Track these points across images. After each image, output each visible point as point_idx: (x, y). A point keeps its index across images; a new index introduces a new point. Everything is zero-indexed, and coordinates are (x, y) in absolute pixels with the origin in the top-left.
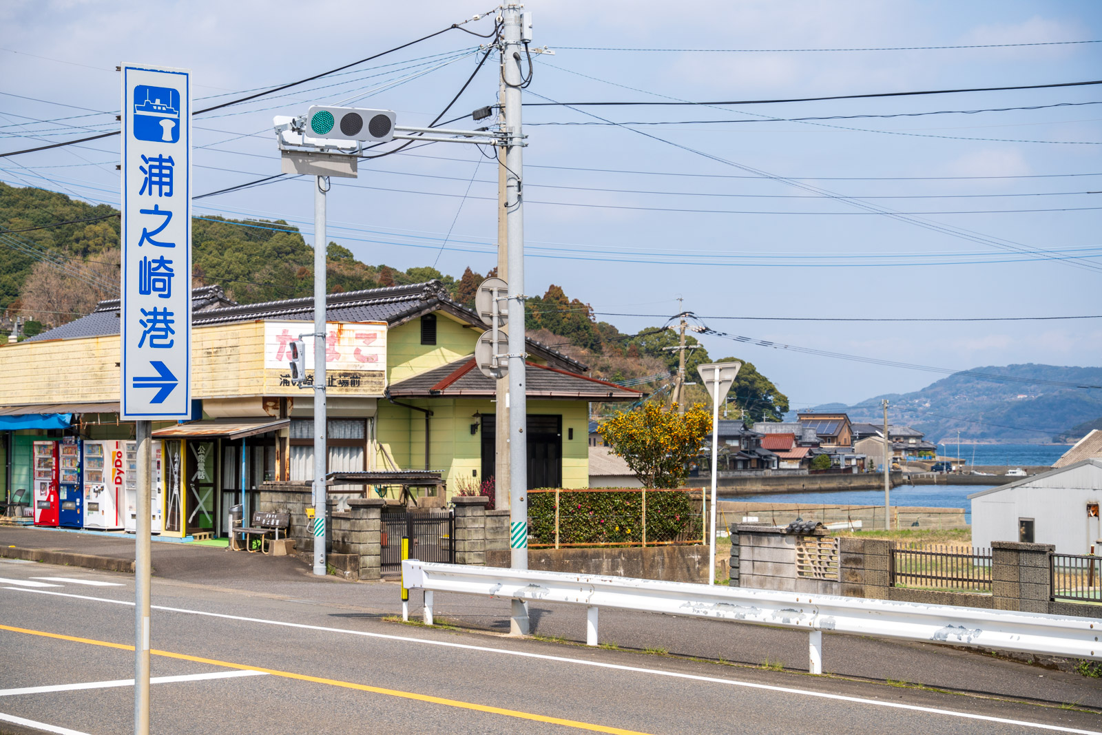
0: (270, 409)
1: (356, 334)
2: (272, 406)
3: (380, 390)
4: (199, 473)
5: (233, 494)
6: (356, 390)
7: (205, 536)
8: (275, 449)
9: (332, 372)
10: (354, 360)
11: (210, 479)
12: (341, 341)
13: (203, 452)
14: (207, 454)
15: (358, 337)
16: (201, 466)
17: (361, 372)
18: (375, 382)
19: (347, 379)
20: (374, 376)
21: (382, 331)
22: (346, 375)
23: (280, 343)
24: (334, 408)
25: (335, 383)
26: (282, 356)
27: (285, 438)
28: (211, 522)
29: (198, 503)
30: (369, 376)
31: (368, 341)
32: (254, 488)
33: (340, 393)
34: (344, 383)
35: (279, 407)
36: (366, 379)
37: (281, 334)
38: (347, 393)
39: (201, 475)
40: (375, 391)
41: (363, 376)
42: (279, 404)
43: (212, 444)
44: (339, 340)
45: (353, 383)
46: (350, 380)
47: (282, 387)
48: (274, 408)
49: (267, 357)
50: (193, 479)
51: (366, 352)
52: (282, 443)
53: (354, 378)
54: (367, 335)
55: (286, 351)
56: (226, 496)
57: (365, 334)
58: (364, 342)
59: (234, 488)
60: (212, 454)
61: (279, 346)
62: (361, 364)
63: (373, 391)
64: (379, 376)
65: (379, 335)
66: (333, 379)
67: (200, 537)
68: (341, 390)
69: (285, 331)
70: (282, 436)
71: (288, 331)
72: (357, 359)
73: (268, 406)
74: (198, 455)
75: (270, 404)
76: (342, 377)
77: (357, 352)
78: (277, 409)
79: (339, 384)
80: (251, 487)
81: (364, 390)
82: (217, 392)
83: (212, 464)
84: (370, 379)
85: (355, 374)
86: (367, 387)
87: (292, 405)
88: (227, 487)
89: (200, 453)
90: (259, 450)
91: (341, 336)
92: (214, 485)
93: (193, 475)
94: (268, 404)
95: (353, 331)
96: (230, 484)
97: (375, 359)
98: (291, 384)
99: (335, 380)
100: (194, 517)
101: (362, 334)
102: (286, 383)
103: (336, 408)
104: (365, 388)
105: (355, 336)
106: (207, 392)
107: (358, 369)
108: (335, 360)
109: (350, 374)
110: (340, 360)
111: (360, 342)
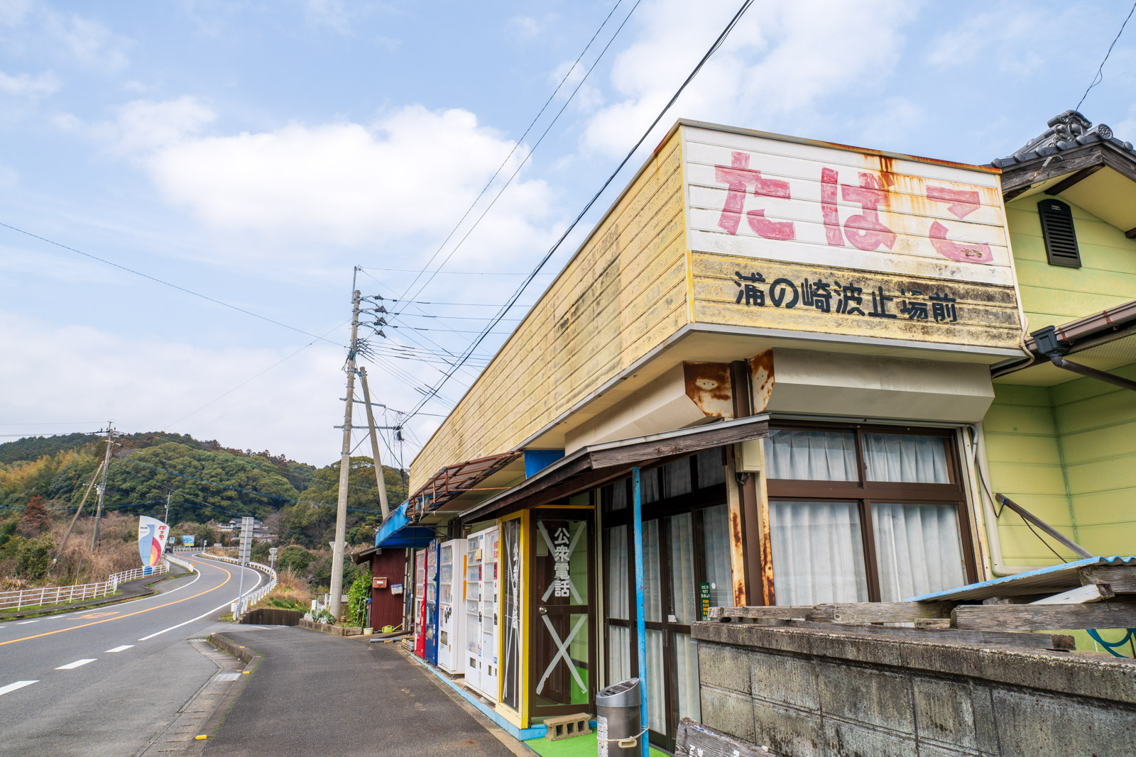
0: (707, 397)
1: (929, 189)
2: (711, 391)
3: (1012, 337)
4: (557, 585)
5: (627, 630)
6: (949, 332)
7: (581, 725)
8: (726, 510)
9: (879, 277)
10: (932, 251)
11: (581, 596)
12: (892, 197)
13: (566, 541)
14: (573, 546)
15: (935, 195)
16: (561, 570)
17: (956, 286)
18: (995, 315)
19: (920, 299)
20: (990, 298)
21: (990, 189)
22: (917, 288)
23: (727, 186)
24: (886, 387)
25: (892, 307)
26: (737, 222)
27: (754, 476)
28: (585, 690)
29: (557, 650)
30: (976, 297)
31: (959, 208)
32: (672, 619)
33: (908, 336)
34: (914, 311)
35: (729, 393)
36: (968, 304)
37: (730, 165)
38: (928, 338)
39: (563, 585)
40: (998, 337)
41: (962, 297)
42: (728, 385)
43: (583, 524)
44: (886, 197)
45: (939, 313)
46: (930, 303)
47: (743, 307)
48: (717, 394)
49: (694, 219)
50: (545, 598)
51: (958, 234)
52: (746, 489)
53: (938, 298)
54: (955, 193)
55: (745, 210)
56: (615, 633)
57: (950, 191)
58: (950, 209)
59: (627, 618)
60: (585, 547)
61: (724, 195)
62: (952, 264)
63: (994, 337)
64: (1003, 300)
65: (984, 196)
66: (884, 299)
67: (559, 729)
68: (909, 329)
69: (738, 157)
70: (747, 467)
71: (747, 158)
72: (940, 250)
73: (699, 389)
74: (556, 546)
75: (707, 384)
76: (909, 295)
77: (937, 233)
78: (726, 398)
79: (903, 311)
80: (665, 618)
81: (971, 334)
82: (579, 393)
83: (584, 567)
84: (981, 305)
85: (940, 288)
86: (977, 324)
87: (771, 374)
88: (615, 614)
89: (560, 541)
90: (681, 525)
91: (892, 188)
92: (589, 610)
93: (546, 589)
94: (700, 382)
95: (920, 179)
96: (620, 610)
97: (984, 256)
98: (768, 301)
99: (890, 299)
100: (547, 681)
101: (942, 190)
102: (755, 298)
103: (892, 388)
104: (973, 329)
105: (925, 193)
106: (562, 405)
107: (947, 275)
108: (882, 247)
109: (927, 287)
110: (896, 248)
111: (941, 209)
